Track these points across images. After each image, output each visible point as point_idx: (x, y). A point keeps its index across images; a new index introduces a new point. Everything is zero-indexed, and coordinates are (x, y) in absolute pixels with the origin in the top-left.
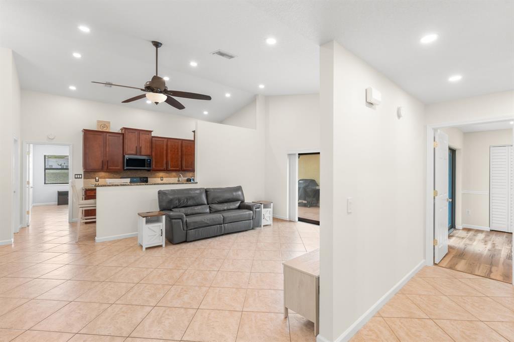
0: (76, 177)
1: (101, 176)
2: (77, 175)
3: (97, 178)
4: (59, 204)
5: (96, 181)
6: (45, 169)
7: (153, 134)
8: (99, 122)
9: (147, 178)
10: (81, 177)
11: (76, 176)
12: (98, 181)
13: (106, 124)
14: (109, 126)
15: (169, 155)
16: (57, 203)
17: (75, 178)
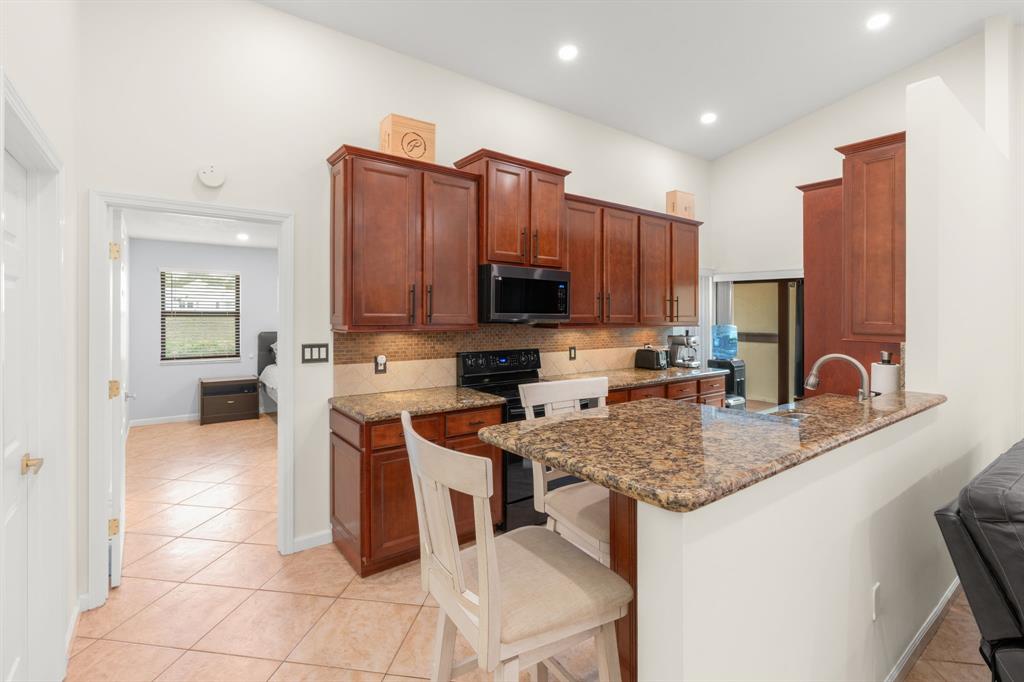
0: (308, 356)
1: (393, 348)
2: (311, 346)
3: (382, 359)
4: (205, 420)
5: (377, 371)
6: (164, 315)
7: (571, 186)
8: (397, 120)
9: (536, 352)
10: (323, 356)
11: (308, 351)
12: (384, 371)
13: (422, 133)
14: (433, 142)
15: (608, 267)
16: (197, 416)
17: (305, 361)
